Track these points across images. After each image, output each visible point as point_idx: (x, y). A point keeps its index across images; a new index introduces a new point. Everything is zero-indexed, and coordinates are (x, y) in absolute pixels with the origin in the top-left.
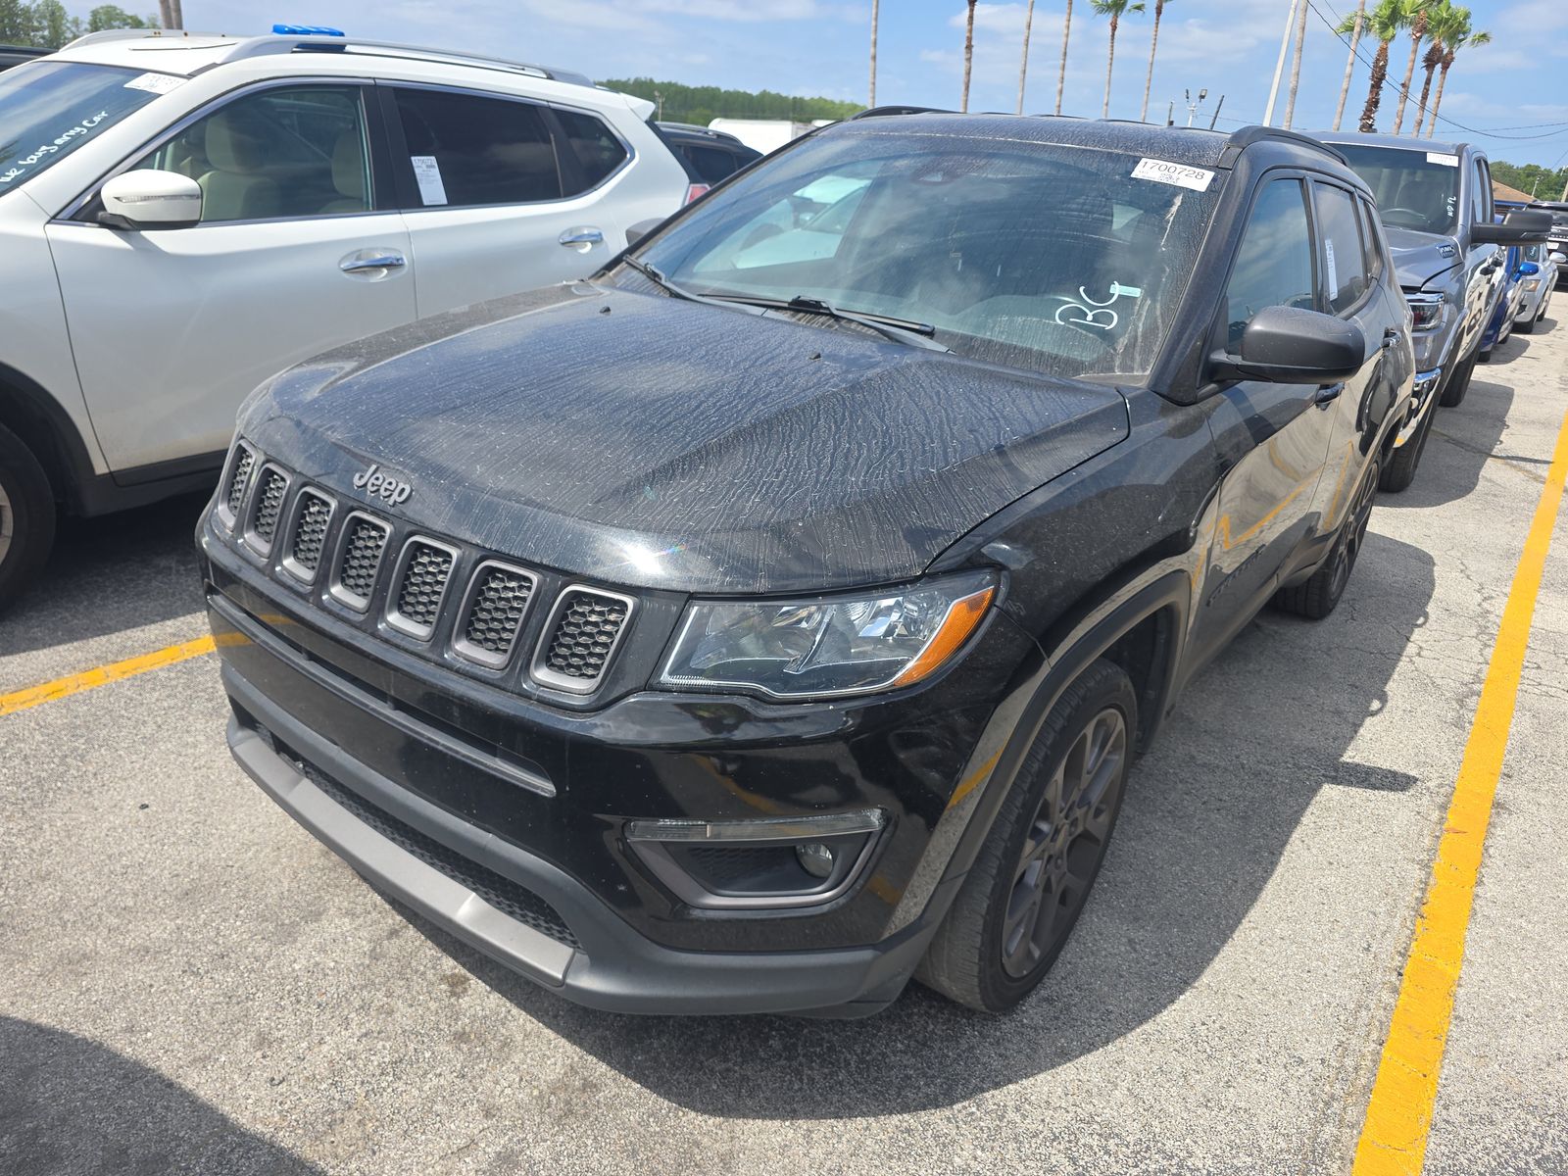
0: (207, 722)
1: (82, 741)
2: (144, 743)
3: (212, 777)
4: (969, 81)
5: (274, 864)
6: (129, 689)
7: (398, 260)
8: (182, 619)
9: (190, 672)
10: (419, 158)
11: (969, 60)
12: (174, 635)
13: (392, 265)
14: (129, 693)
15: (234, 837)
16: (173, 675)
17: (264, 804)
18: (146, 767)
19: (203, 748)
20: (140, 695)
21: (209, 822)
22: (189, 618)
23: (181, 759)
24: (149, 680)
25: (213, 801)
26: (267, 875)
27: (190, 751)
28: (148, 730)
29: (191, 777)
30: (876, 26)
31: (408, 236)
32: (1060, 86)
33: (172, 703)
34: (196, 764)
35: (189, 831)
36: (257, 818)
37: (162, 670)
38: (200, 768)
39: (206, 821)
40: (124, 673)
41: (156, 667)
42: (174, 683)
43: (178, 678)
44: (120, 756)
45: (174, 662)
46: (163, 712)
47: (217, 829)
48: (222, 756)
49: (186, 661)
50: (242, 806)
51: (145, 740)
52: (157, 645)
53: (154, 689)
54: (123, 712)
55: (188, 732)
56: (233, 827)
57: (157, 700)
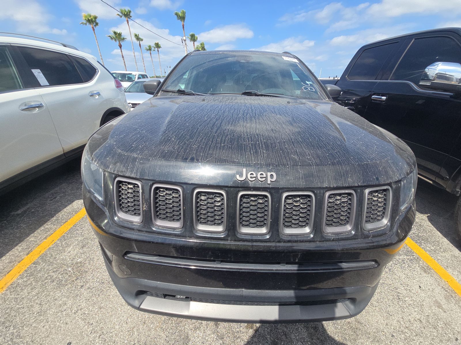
0: (61, 291)
1: (12, 328)
2: (41, 315)
3: (86, 312)
4: (125, 64)
5: (150, 330)
6: (11, 295)
7: (41, 104)
8: (8, 254)
9: (32, 274)
10: (34, 70)
11: (124, 60)
12: (10, 262)
13: (40, 106)
14: (13, 296)
15: (122, 331)
16: (25, 279)
17: (119, 309)
18: (52, 326)
19: (70, 303)
20: (18, 295)
21: (105, 332)
22: (11, 253)
23: (64, 313)
24: (16, 287)
25: (97, 322)
26: (152, 336)
27: (65, 307)
28: (37, 308)
29: (77, 318)
30: (100, 52)
31: (41, 96)
32: (144, 65)
33: (36, 291)
34: (73, 311)
35: (100, 342)
36: (123, 316)
37: (18, 279)
38: (77, 312)
39: (103, 333)
40: (2, 288)
41: (15, 279)
42: (29, 282)
43: (29, 279)
44: (35, 326)
45: (21, 273)
46: (36, 297)
47: (112, 333)
48: (81, 301)
49: (26, 271)
50: (111, 316)
51: (39, 313)
52: (6, 270)
53: (22, 289)
54: (18, 306)
55: (56, 300)
56: (117, 327)
57: (28, 293)
